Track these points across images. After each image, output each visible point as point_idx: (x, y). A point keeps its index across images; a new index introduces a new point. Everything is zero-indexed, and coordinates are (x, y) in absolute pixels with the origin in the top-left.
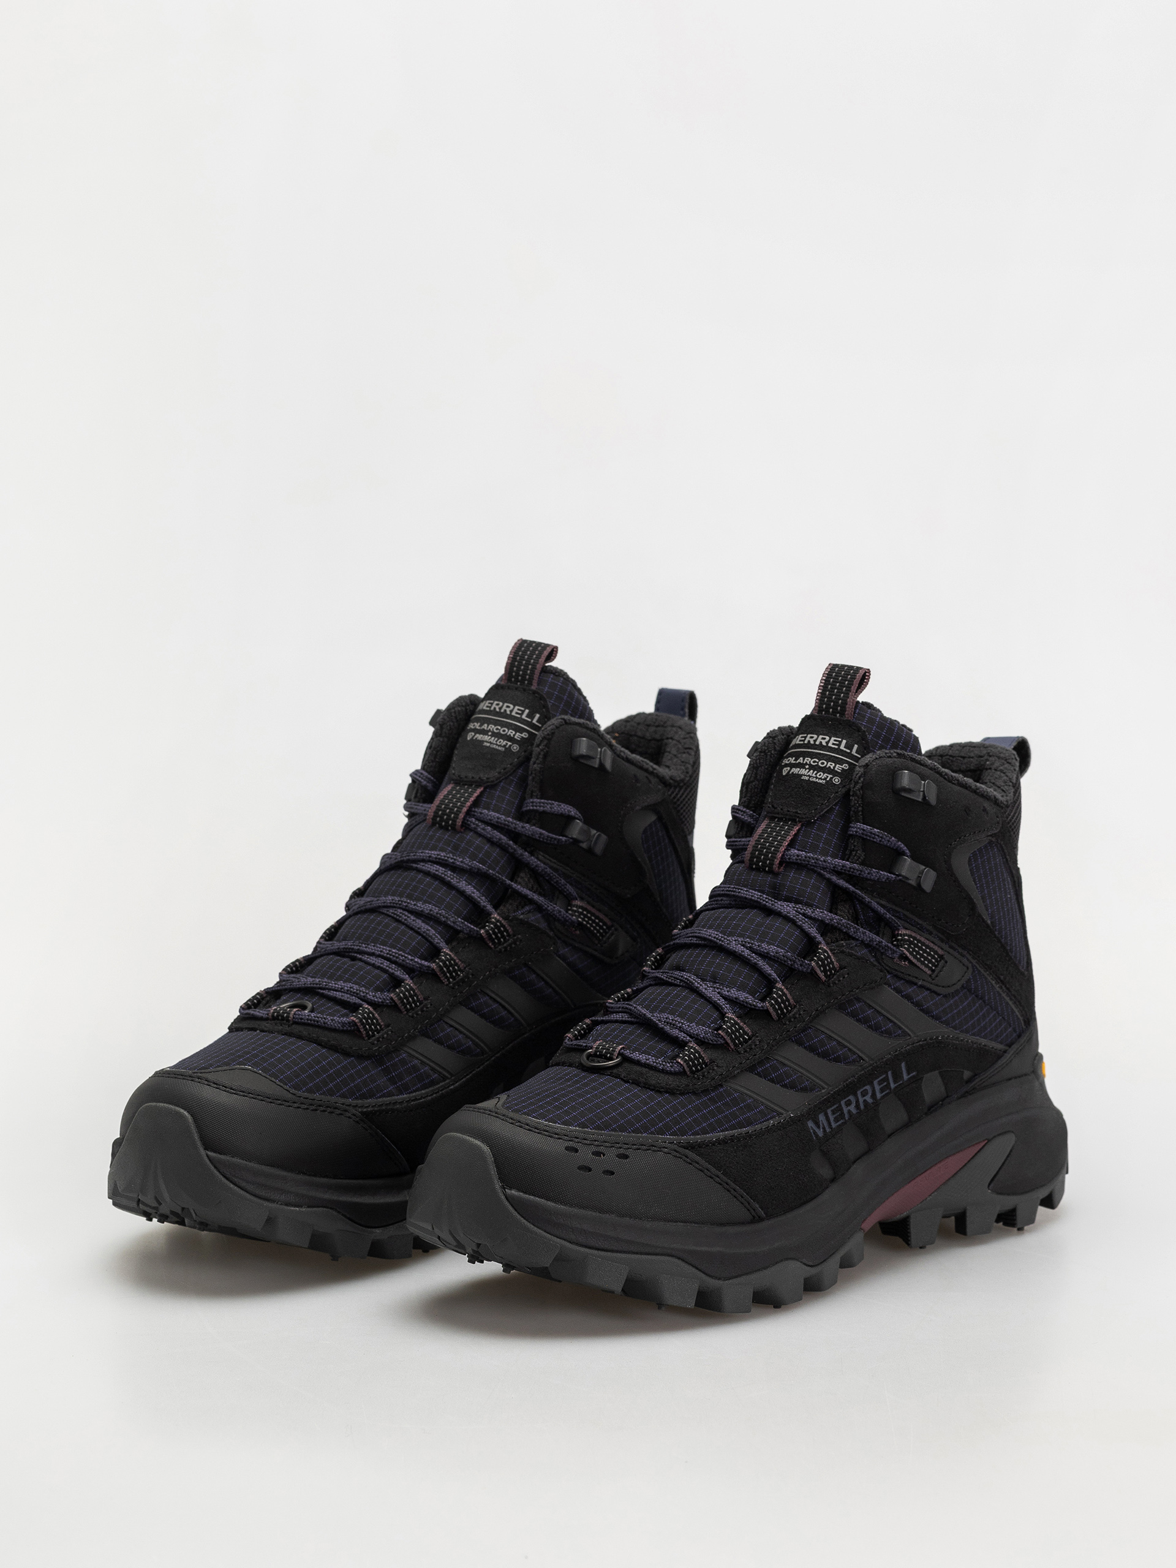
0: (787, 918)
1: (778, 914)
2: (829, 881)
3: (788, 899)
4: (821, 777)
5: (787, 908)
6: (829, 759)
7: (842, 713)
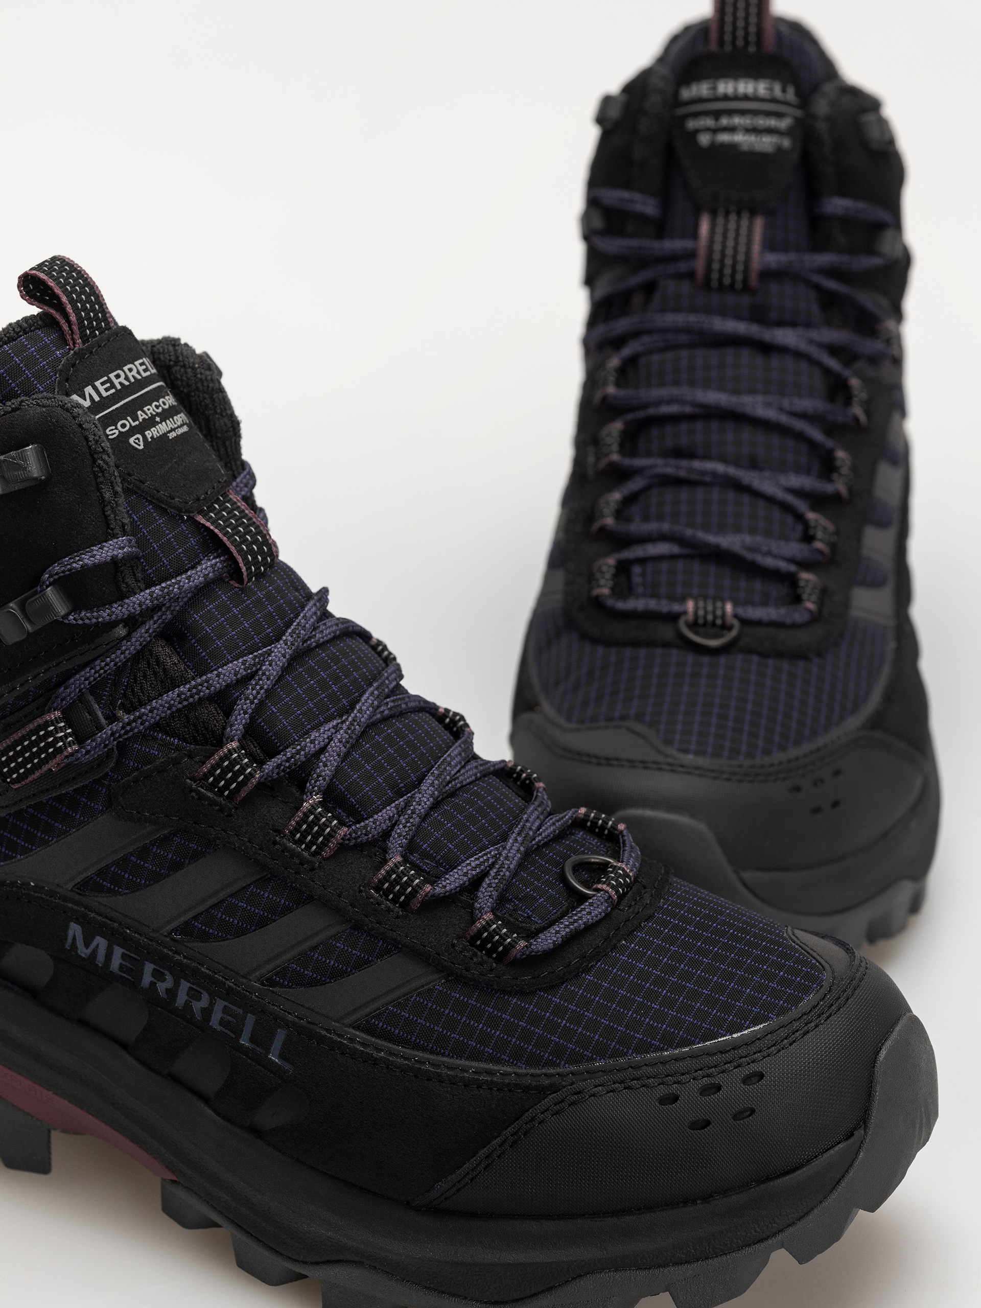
0: (797, 354)
1: (783, 350)
2: (817, 288)
3: (781, 324)
4: (766, 143)
5: (786, 337)
6: (768, 114)
7: (759, 43)
